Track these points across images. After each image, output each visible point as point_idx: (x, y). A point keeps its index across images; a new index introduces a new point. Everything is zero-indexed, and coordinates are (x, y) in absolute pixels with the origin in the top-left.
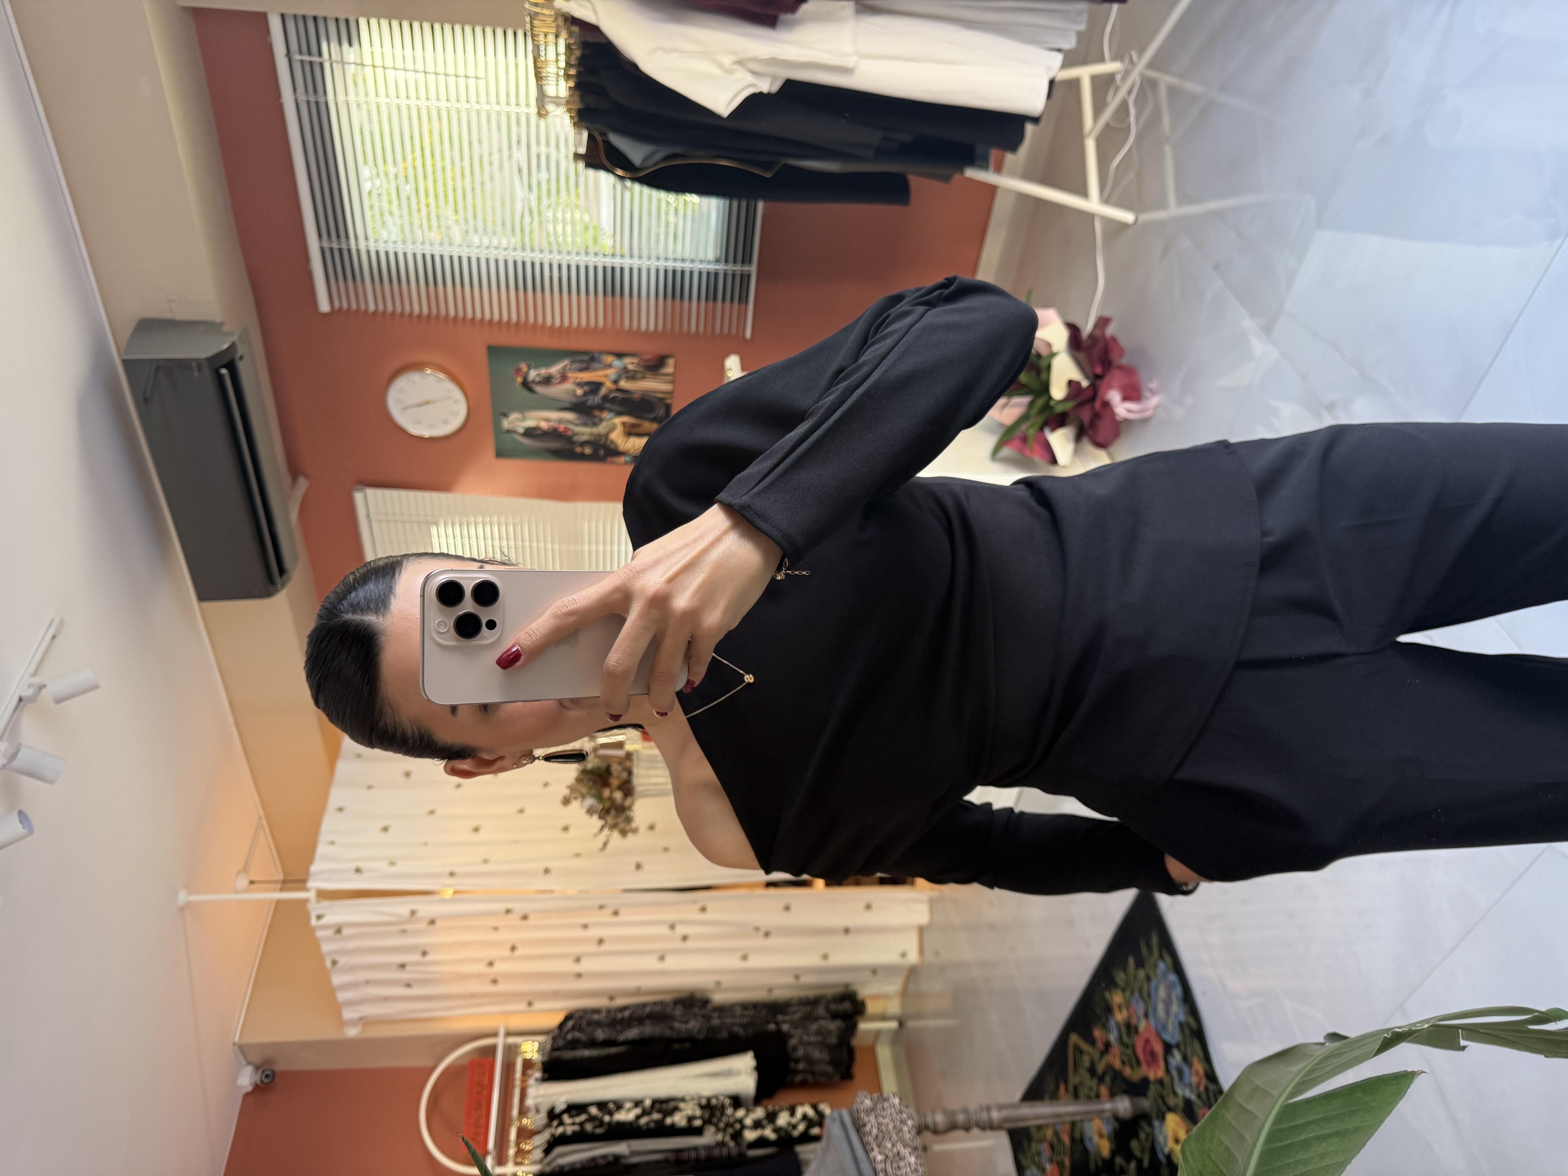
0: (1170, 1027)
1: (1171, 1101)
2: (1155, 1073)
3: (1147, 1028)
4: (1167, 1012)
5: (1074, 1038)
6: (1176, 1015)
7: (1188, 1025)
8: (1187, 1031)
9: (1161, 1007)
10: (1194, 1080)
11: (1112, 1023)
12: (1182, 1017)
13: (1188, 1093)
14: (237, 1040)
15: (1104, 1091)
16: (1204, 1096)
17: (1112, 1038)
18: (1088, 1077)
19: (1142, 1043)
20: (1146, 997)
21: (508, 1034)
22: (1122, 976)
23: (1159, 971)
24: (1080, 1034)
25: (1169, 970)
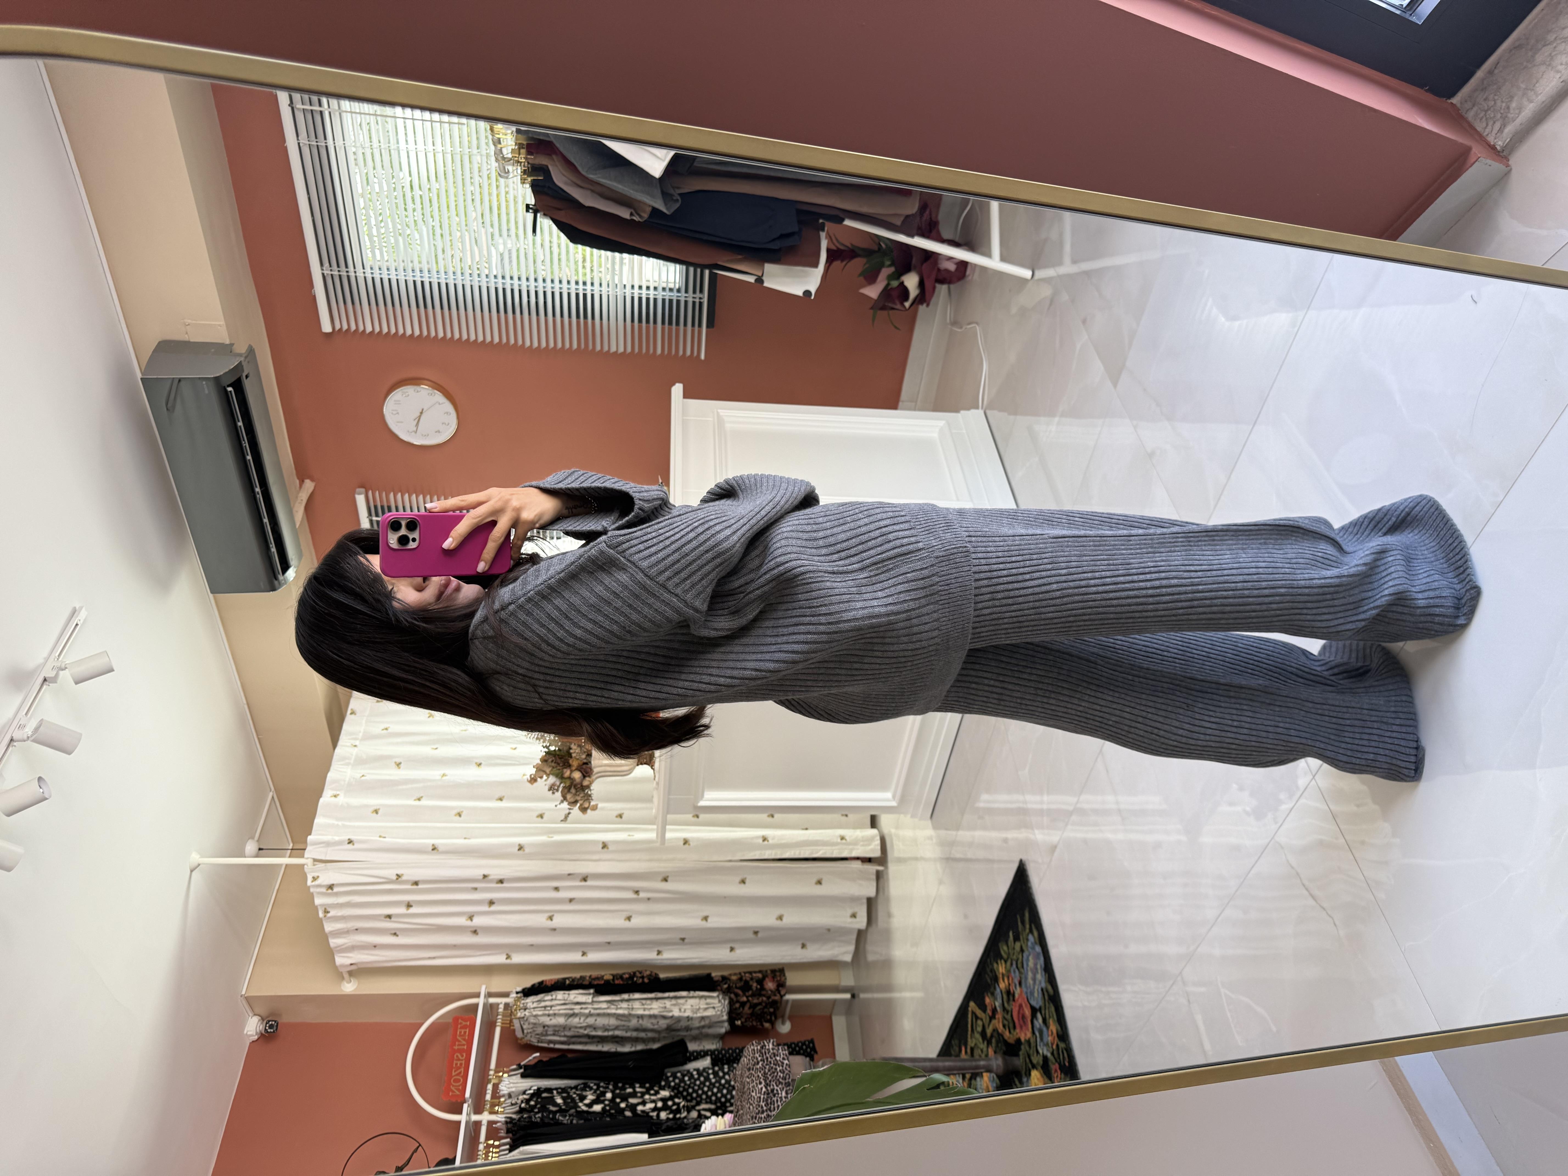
0: (1036, 994)
1: (1036, 1059)
2: (1024, 1035)
3: (1021, 994)
4: (1034, 979)
5: (972, 1004)
6: (1040, 982)
7: (1047, 991)
8: (1046, 997)
9: (1030, 975)
10: (1050, 1039)
11: (998, 990)
12: (1043, 985)
13: (1045, 1052)
14: (243, 993)
15: (991, 1052)
16: (1055, 1053)
17: (997, 1004)
18: (981, 1040)
19: (1017, 1009)
20: (1020, 967)
21: (490, 995)
22: (1005, 948)
23: (1029, 944)
24: (975, 1003)
25: (1036, 943)
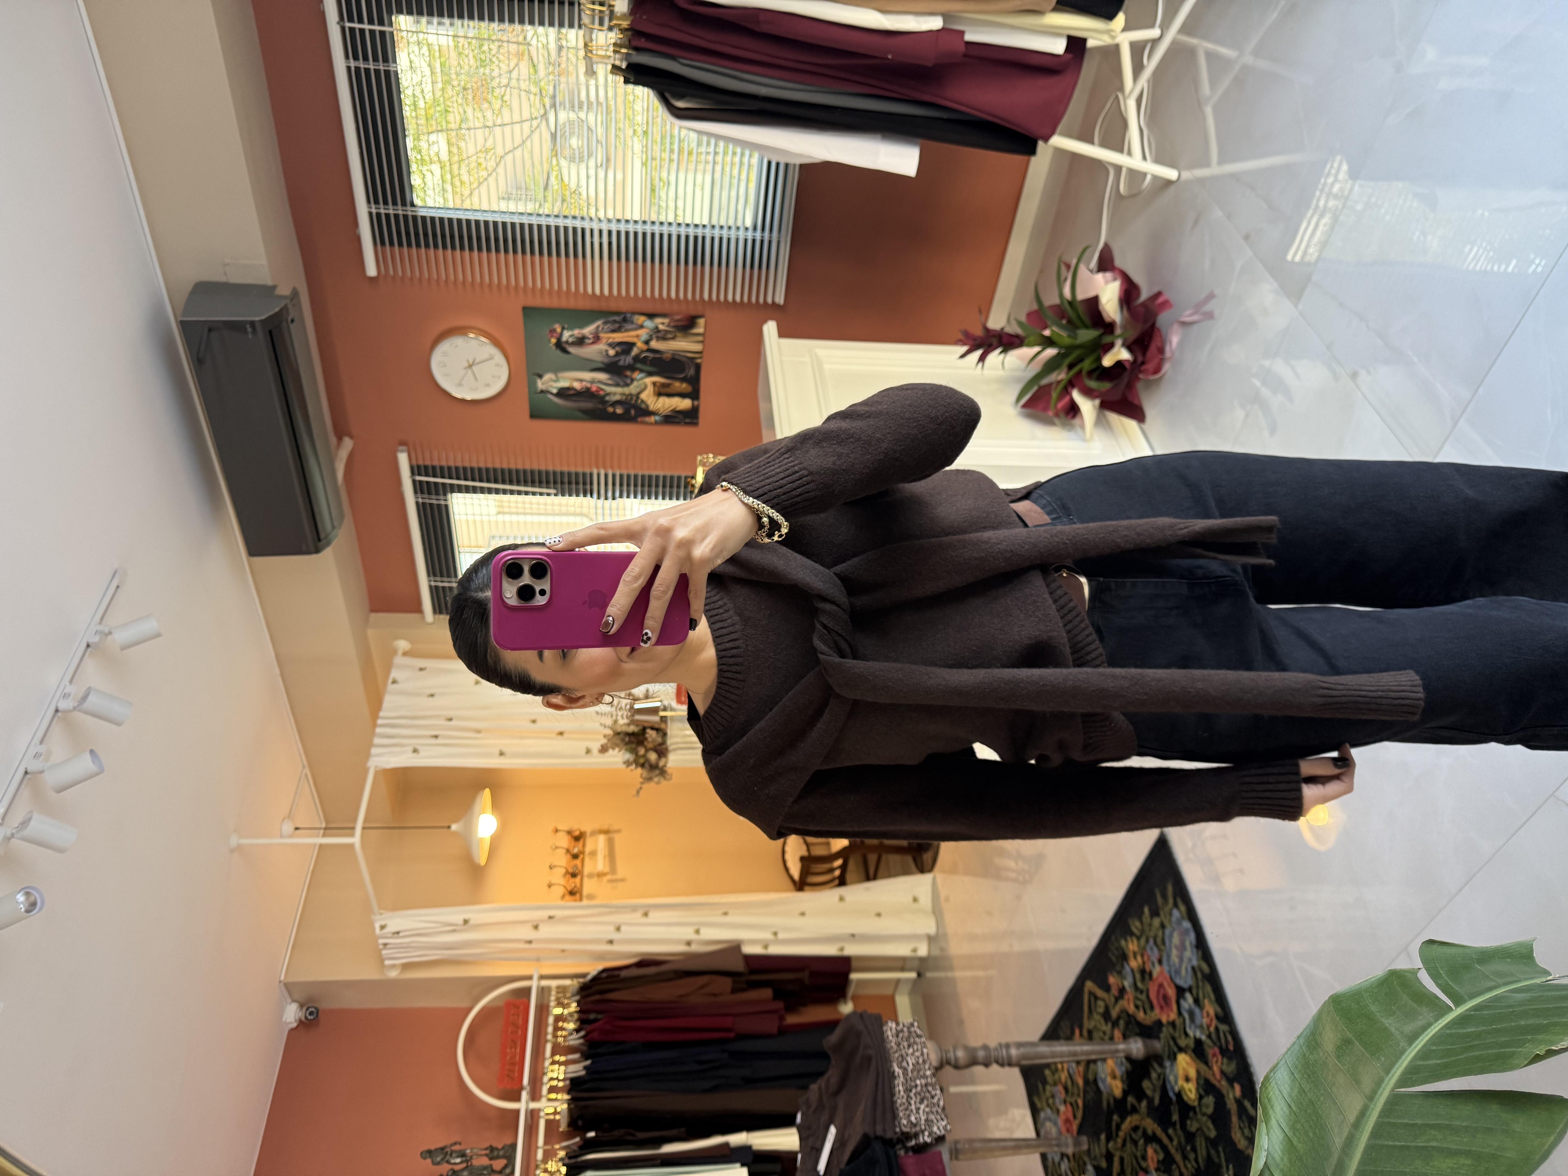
0: (1183, 972)
1: (1182, 1042)
2: (1168, 1016)
3: (1161, 973)
4: (1181, 957)
5: (1089, 985)
6: (1190, 960)
7: (1200, 971)
8: (1199, 975)
9: (1174, 952)
10: (1205, 1021)
11: (1127, 969)
12: (1195, 964)
13: (1199, 1035)
14: (282, 978)
15: (1117, 1034)
16: (1215, 1037)
17: (1126, 984)
18: (1102, 1021)
19: (1156, 988)
20: (1161, 944)
21: (542, 977)
22: (1138, 924)
23: (1174, 919)
24: (1095, 981)
25: (1183, 918)
